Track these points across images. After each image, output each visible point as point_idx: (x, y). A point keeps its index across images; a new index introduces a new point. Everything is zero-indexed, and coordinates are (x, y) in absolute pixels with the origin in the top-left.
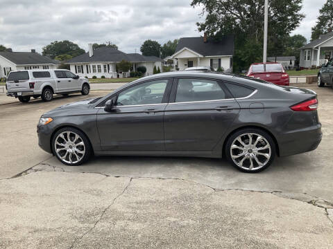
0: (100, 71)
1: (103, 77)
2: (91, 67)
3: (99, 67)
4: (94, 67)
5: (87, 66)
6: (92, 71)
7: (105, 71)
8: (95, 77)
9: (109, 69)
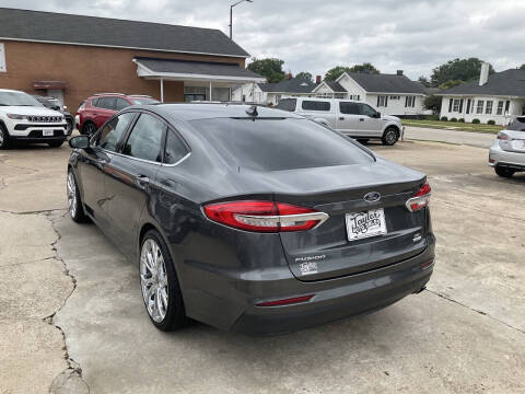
0: (489, 111)
1: (491, 123)
2: (476, 103)
3: (490, 103)
4: (480, 103)
5: (469, 101)
6: (475, 110)
7: (499, 112)
8: (476, 121)
9: (507, 109)
